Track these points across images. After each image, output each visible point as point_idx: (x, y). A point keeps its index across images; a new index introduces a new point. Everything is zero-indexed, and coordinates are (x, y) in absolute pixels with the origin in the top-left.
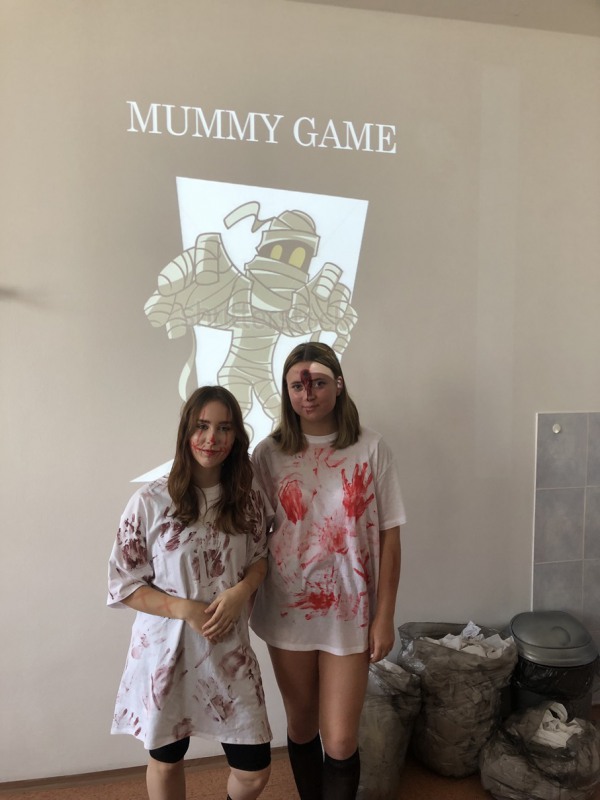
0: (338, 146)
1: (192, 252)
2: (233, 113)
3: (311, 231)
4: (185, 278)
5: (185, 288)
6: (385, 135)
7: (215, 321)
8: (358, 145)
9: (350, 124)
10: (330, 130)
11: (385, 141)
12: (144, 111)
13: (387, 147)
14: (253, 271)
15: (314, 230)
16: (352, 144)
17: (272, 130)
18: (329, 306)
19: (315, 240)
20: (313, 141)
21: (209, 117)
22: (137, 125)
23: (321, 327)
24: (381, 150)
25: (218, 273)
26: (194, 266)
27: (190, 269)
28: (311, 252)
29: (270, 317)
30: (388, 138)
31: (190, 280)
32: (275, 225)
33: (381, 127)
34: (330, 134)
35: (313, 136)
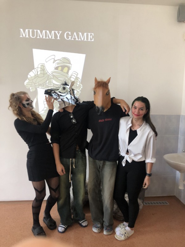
0: (77, 39)
1: (37, 69)
2: (48, 31)
3: (69, 62)
4: (35, 75)
5: (35, 78)
6: (90, 36)
7: (43, 87)
8: (82, 39)
9: (80, 33)
11: (90, 38)
12: (24, 31)
13: (91, 39)
14: (53, 74)
16: (81, 39)
17: (58, 36)
19: (70, 65)
20: (70, 38)
21: (41, 33)
22: (22, 35)
24: (89, 40)
25: (44, 74)
26: (37, 72)
27: (36, 73)
28: (69, 68)
29: (58, 86)
30: (91, 37)
31: (36, 76)
32: (59, 61)
33: (89, 34)
34: (75, 36)
35: (70, 37)
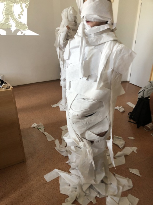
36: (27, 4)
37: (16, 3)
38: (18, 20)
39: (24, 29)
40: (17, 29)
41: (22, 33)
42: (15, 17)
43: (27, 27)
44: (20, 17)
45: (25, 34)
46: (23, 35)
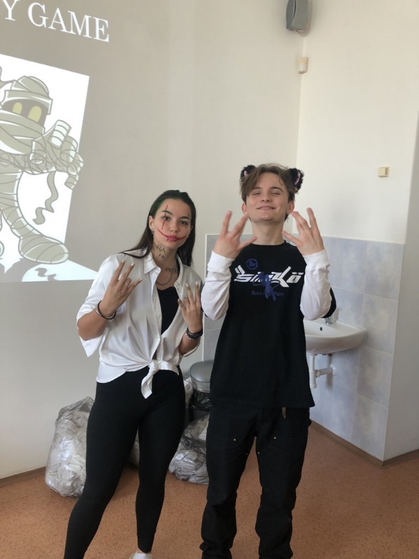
0: (64, 30)
3: (46, 95)
6: (100, 27)
8: (80, 32)
9: (73, 14)
10: (57, 16)
11: (100, 32)
13: (102, 36)
15: (48, 94)
16: (75, 30)
17: (10, 10)
18: (61, 153)
19: (49, 102)
20: (44, 23)
23: (56, 168)
24: (97, 38)
28: (45, 111)
29: (14, 159)
30: (103, 29)
32: (15, 86)
33: (97, 20)
34: (58, 19)
35: (44, 19)
36: (74, 173)
37: (32, 169)
38: (31, 229)
39: (55, 258)
40: (23, 261)
41: (42, 272)
42: (22, 219)
43: (64, 253)
44: (40, 219)
45: (55, 275)
46: (45, 279)
